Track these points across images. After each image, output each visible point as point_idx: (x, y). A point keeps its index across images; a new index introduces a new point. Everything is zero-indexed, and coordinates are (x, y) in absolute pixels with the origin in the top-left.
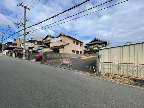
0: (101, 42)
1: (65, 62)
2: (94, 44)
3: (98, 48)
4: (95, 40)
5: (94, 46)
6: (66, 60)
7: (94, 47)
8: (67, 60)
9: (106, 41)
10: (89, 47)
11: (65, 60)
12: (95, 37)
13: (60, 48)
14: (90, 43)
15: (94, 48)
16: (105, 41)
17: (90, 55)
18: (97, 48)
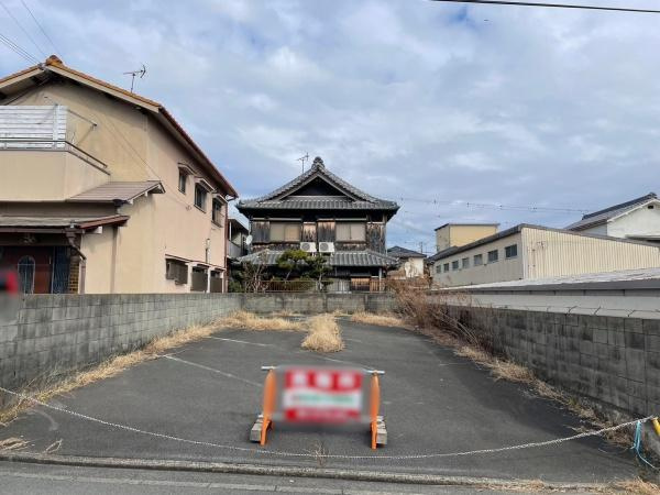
0: (358, 205)
1: (306, 397)
2: (311, 215)
3: (341, 246)
4: (318, 183)
5: (310, 228)
6: (324, 379)
7: (305, 238)
8: (347, 380)
9: (391, 203)
10: (264, 233)
11: (312, 381)
12: (318, 160)
13: (91, 230)
14: (277, 204)
15: (312, 248)
16: (383, 202)
17: (284, 304)
18: (331, 247)
